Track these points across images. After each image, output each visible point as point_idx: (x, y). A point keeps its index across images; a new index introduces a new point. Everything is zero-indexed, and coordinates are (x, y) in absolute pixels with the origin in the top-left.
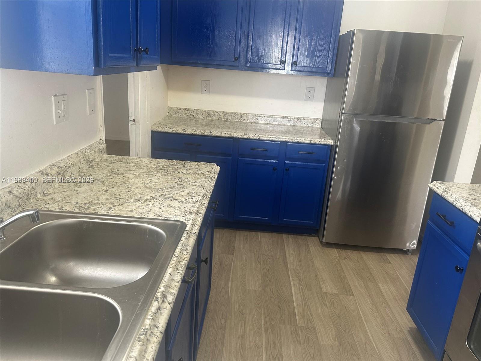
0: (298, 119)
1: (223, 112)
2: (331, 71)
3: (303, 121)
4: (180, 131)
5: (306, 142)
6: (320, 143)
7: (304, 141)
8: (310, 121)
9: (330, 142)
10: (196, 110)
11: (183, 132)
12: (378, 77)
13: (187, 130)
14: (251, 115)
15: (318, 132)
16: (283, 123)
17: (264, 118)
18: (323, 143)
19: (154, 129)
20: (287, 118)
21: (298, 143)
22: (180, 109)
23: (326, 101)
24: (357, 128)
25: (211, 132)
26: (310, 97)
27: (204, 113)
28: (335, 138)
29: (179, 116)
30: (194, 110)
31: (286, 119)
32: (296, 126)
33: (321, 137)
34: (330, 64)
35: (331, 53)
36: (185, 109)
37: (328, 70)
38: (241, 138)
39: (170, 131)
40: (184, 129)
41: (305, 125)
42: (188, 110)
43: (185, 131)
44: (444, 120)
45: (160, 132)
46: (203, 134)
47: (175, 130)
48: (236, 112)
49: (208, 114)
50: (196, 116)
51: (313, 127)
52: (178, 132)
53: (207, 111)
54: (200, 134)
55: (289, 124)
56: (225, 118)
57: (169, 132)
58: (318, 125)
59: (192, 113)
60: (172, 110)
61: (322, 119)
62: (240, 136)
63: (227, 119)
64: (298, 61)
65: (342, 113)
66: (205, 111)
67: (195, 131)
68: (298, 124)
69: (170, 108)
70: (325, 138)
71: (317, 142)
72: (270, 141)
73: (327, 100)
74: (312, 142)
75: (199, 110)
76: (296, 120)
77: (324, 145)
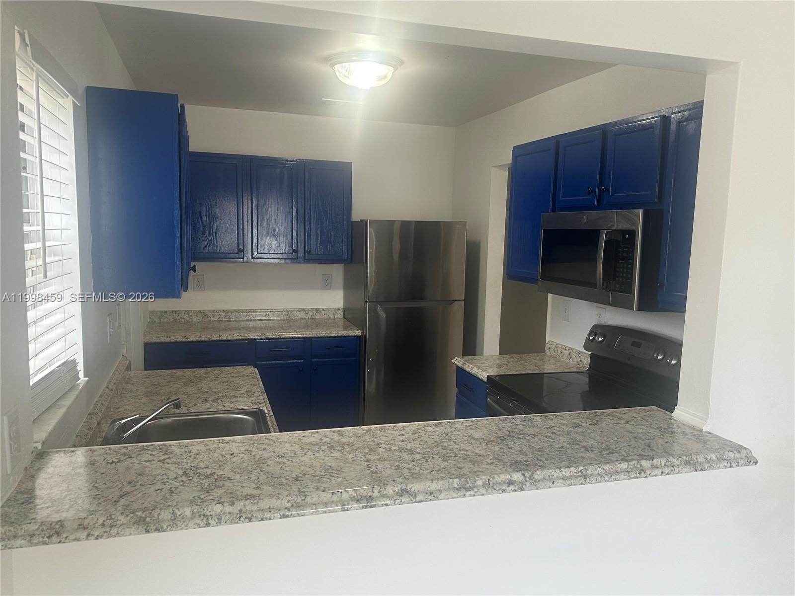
0: (317, 310)
1: (224, 310)
2: (347, 258)
3: (323, 312)
4: (180, 339)
5: (333, 335)
6: (347, 335)
7: (330, 335)
8: (330, 311)
9: (358, 333)
10: (188, 312)
11: (184, 340)
12: (396, 257)
13: (189, 337)
14: (259, 311)
15: (341, 323)
16: (300, 316)
17: (276, 313)
18: (350, 334)
19: (146, 341)
20: (303, 310)
21: (324, 337)
22: (166, 312)
23: (345, 288)
24: (383, 315)
25: (220, 336)
26: (327, 284)
27: (199, 314)
28: (363, 328)
29: (165, 321)
30: (185, 311)
31: (303, 312)
32: (315, 319)
33: (345, 328)
34: (346, 251)
35: (345, 239)
36: (173, 312)
37: (345, 257)
38: (258, 339)
39: (168, 340)
40: (185, 336)
41: (326, 316)
42: (176, 312)
43: (188, 338)
44: (463, 300)
45: (155, 343)
46: (211, 340)
47: (173, 339)
48: (240, 309)
49: (204, 314)
50: (187, 319)
51: (334, 319)
52: (178, 340)
53: (202, 311)
54: (207, 339)
55: (307, 318)
56: (227, 317)
57: (166, 341)
58: (340, 315)
59: (182, 317)
60: (155, 314)
61: (344, 308)
62: (257, 337)
63: (230, 318)
64: (312, 249)
65: (366, 302)
66: (200, 312)
67: (200, 337)
68: (318, 316)
69: (152, 313)
70: (351, 329)
71: (345, 335)
72: (292, 338)
73: (347, 287)
74: (339, 335)
75: (192, 311)
76: (315, 312)
77: (352, 336)
